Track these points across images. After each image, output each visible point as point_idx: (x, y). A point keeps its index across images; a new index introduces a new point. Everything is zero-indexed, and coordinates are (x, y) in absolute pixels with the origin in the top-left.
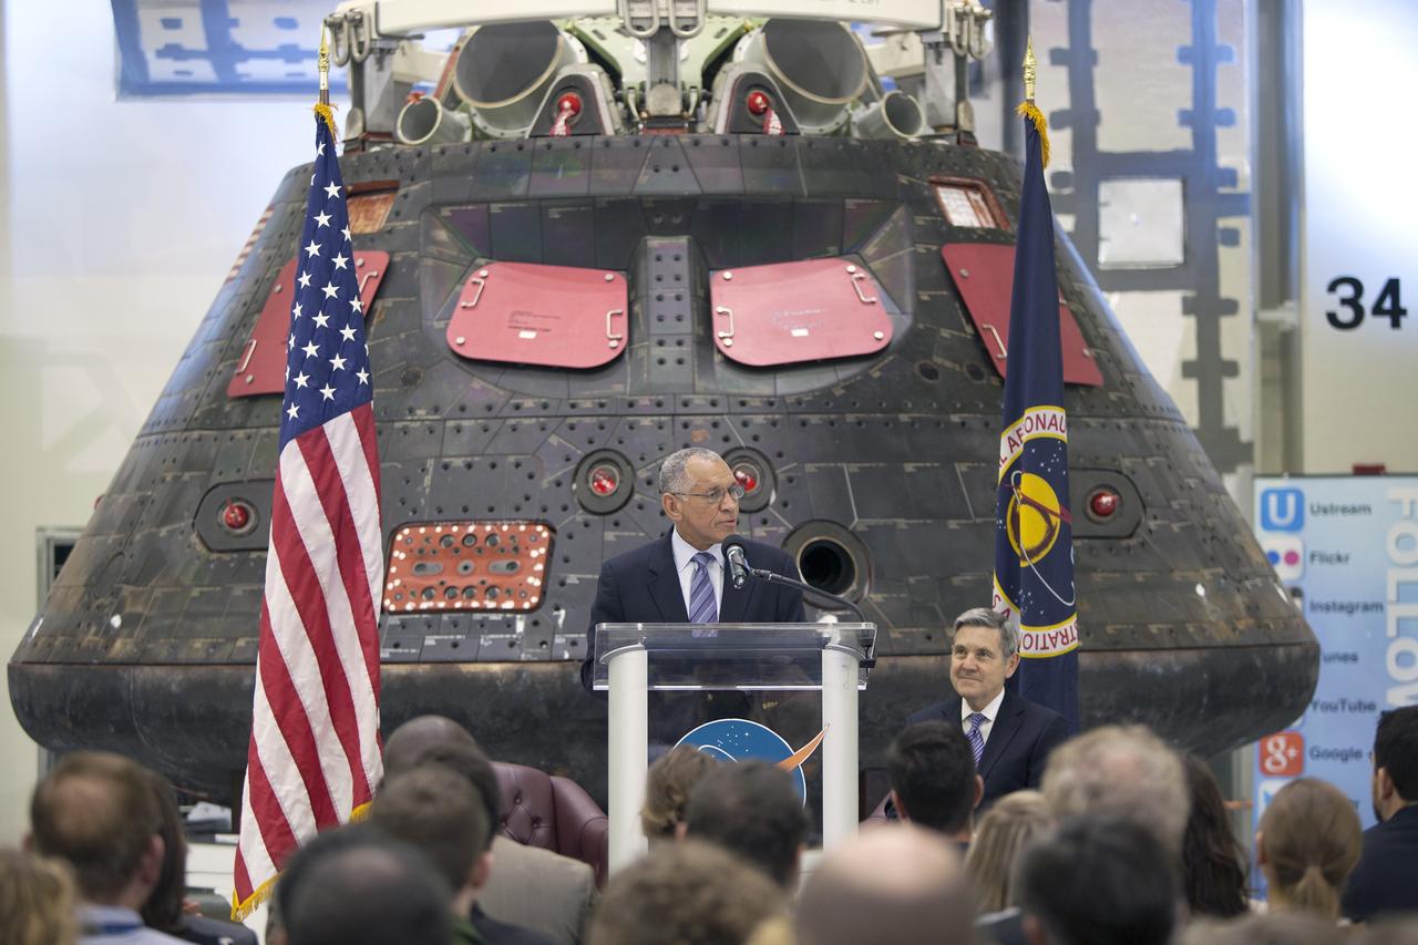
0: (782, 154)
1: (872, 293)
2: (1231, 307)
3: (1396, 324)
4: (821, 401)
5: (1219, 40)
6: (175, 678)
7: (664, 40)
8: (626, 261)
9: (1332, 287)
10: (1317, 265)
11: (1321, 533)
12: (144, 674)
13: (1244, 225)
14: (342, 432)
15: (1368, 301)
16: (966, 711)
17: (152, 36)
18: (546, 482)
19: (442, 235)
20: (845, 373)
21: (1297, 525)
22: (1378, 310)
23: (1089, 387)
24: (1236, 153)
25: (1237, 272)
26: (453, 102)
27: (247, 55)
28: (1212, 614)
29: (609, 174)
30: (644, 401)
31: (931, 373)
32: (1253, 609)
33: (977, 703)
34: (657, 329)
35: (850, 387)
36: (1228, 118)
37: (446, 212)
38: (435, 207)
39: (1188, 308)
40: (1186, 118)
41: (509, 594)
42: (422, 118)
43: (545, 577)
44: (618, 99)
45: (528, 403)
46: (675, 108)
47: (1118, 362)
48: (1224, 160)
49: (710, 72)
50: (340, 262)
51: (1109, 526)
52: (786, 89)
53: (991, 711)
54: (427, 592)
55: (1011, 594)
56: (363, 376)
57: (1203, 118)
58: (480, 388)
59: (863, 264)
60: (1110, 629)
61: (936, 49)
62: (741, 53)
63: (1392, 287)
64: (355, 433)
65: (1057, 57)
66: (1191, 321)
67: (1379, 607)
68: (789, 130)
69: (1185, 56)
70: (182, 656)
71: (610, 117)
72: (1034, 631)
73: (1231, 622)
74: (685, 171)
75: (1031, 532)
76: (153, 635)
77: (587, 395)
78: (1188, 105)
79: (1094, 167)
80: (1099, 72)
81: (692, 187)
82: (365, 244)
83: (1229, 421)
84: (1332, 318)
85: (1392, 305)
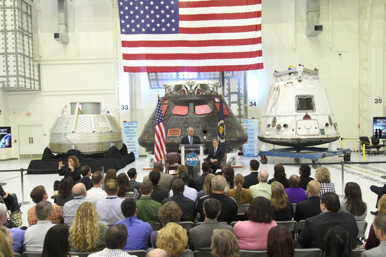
0: (201, 96)
1: (209, 108)
2: (242, 105)
3: (255, 106)
4: (205, 117)
5: (240, 82)
6: (150, 142)
7: (191, 86)
8: (188, 106)
9: (250, 103)
10: (249, 101)
11: (249, 124)
12: (148, 141)
13: (243, 98)
14: (161, 124)
15: (253, 104)
16: (215, 148)
17: (152, 84)
18: (181, 125)
19: (172, 103)
20: (207, 115)
21: (247, 123)
22: (254, 105)
23: (228, 115)
24: (242, 92)
25: (242, 102)
26: (174, 92)
27: (160, 85)
28: (238, 135)
29: (186, 98)
30: (189, 118)
31: (214, 115)
32: (242, 134)
33: (216, 147)
34: (190, 111)
36: (241, 89)
38: (172, 101)
39: (238, 105)
40: (238, 89)
41: (178, 135)
42: (171, 93)
43: (181, 133)
44: (187, 91)
45: (179, 118)
46: (192, 92)
47: (230, 113)
48: (241, 93)
49: (195, 89)
50: (160, 109)
51: (230, 127)
52: (202, 90)
53: (217, 148)
54: (171, 135)
55: (219, 137)
56: (163, 119)
57: (239, 89)
58: (175, 117)
59: (208, 105)
60: (229, 137)
61: (215, 86)
62: (198, 87)
63: (255, 103)
64: (162, 124)
65: (227, 84)
66: (238, 106)
67: (254, 130)
68: (202, 94)
69: (237, 84)
70: (151, 140)
71: (186, 93)
72: (222, 140)
73: (240, 135)
74: (193, 98)
75: (221, 131)
76: (148, 138)
77: (184, 117)
78: (238, 88)
79: (230, 93)
80: (230, 85)
81: (194, 99)
82: (166, 104)
83: (241, 114)
84: (250, 105)
85: (255, 104)
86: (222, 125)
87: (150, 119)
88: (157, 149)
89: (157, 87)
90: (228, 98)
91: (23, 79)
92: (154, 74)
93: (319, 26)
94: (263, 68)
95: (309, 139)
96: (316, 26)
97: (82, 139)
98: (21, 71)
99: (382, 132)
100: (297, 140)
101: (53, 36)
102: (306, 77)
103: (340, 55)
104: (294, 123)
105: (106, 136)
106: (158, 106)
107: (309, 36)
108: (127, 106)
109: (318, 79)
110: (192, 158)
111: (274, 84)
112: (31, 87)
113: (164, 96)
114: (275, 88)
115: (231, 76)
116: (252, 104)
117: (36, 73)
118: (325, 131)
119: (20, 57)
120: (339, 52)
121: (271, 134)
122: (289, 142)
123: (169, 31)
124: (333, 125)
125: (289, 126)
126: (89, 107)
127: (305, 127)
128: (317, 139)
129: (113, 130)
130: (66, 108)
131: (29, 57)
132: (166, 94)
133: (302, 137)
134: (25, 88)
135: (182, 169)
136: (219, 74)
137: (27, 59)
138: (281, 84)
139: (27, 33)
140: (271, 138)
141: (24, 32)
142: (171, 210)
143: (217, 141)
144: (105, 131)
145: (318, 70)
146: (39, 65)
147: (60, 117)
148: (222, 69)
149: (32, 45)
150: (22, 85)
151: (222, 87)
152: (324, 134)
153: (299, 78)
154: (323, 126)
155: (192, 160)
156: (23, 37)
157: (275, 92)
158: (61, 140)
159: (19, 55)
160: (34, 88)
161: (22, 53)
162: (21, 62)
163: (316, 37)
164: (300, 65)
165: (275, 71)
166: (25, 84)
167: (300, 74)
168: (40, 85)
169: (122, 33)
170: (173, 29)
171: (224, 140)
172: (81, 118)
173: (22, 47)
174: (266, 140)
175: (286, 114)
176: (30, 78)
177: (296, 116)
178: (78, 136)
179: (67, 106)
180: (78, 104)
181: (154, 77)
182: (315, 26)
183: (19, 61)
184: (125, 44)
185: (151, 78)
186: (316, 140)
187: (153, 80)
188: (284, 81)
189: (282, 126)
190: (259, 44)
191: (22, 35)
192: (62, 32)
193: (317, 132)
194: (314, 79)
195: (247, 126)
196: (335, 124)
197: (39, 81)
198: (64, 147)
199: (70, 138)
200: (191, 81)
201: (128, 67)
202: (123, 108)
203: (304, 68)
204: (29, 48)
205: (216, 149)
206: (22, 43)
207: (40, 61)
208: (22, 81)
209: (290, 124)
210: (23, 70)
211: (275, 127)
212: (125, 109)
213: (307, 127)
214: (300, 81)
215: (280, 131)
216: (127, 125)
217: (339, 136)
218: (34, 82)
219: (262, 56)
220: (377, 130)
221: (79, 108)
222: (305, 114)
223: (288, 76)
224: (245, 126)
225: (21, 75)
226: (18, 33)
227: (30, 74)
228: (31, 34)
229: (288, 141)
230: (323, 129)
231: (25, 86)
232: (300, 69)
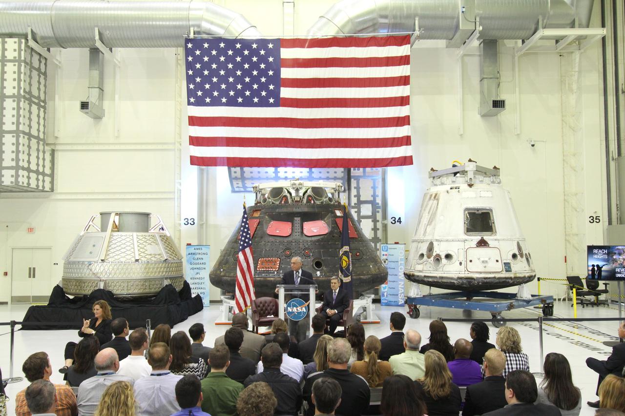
0: (313, 206)
1: (326, 225)
2: (378, 221)
3: (400, 223)
4: (318, 241)
5: (377, 186)
6: (229, 279)
7: (297, 190)
8: (292, 221)
9: (392, 218)
10: (390, 216)
11: (390, 252)
12: (225, 278)
13: (380, 210)
14: (248, 250)
15: (396, 220)
16: (334, 291)
17: (235, 185)
18: (280, 252)
19: (267, 217)
20: (321, 237)
21: (387, 251)
22: (398, 221)
23: (356, 238)
24: (379, 200)
25: (379, 216)
26: (269, 198)
27: (247, 188)
28: (373, 270)
29: (289, 209)
30: (293, 241)
31: (333, 237)
32: (378, 269)
34: (296, 231)
35: (322, 239)
36: (378, 196)
37: (267, 214)
39: (372, 221)
40: (372, 196)
41: (274, 268)
42: (265, 200)
43: (279, 266)
44: (291, 198)
45: (277, 241)
46: (299, 200)
47: (360, 234)
48: (377, 202)
49: (304, 194)
50: (247, 226)
51: (358, 258)
52: (314, 197)
53: (337, 291)
54: (263, 268)
55: (342, 273)
56: (250, 242)
57: (374, 196)
58: (271, 239)
59: (325, 221)
60: (358, 273)
61: (335, 191)
62: (308, 192)
63: (400, 218)
65: (355, 188)
66: (373, 223)
67: (398, 262)
68: (314, 202)
69: (372, 188)
70: (230, 276)
71: (290, 201)
72: (345, 278)
73: (375, 270)
74: (300, 209)
75: (344, 264)
76: (226, 272)
77: (286, 240)
78: (372, 194)
79: (360, 203)
80: (360, 190)
81: (301, 211)
82: (256, 218)
83: (378, 236)
84: (392, 222)
85: (400, 221)
86: (346, 253)
87: (229, 242)
88: (240, 291)
89: (242, 189)
90: (356, 210)
91: (26, 173)
92: (238, 169)
93: (500, 101)
94: (412, 163)
96: (495, 101)
97: (118, 272)
98: (23, 160)
99: (602, 269)
101: (79, 105)
102: (480, 180)
103: (533, 145)
104: (462, 253)
105: (158, 268)
106: (243, 221)
107: (484, 116)
108: (192, 220)
109: (499, 183)
110: (297, 307)
111: (430, 189)
112: (38, 186)
113: (254, 205)
114: (431, 195)
115: (362, 174)
116: (394, 220)
117: (48, 164)
118: (512, 265)
119: (24, 137)
120: (531, 141)
121: (426, 269)
122: (454, 283)
123: (264, 103)
124: (524, 256)
125: (455, 257)
126: (131, 221)
127: (479, 259)
128: (499, 278)
129: (169, 259)
130: (93, 221)
131: (38, 138)
132: (256, 202)
133: (475, 276)
134: (28, 187)
135: (280, 326)
136: (342, 172)
137: (34, 141)
138: (440, 189)
139: (36, 101)
140: (425, 276)
141: (32, 98)
142: (259, 397)
143: (338, 280)
144: (155, 259)
145: (499, 169)
146: (53, 151)
147: (83, 236)
148: (347, 164)
149: (44, 118)
150: (23, 183)
151: (347, 192)
152: (511, 271)
153: (469, 181)
154: (509, 259)
155: (297, 310)
156: (30, 106)
157: (431, 202)
158: (81, 273)
159: (22, 135)
160: (43, 187)
161: (27, 131)
162: (24, 145)
163: (496, 117)
164: (470, 161)
165: (432, 169)
166: (29, 181)
167: (470, 175)
168: (52, 183)
169: (189, 103)
170: (271, 100)
171: (350, 278)
172: (117, 237)
173: (27, 122)
174: (417, 278)
175: (450, 238)
176: (37, 172)
177: (465, 241)
178: (111, 267)
179: (95, 218)
180: (113, 215)
181: (238, 175)
182: (493, 101)
183: (21, 145)
184: (194, 121)
185: (234, 175)
186: (497, 281)
187: (236, 178)
188: (446, 184)
189: (443, 257)
190: (406, 127)
191: (28, 104)
192: (93, 100)
193: (499, 267)
194: (493, 182)
195: (386, 255)
196: (528, 255)
197: (52, 176)
198: (86, 284)
199: (97, 270)
200: (297, 182)
201: (197, 157)
202: (186, 223)
203: (477, 166)
204: (39, 123)
205: (337, 294)
206: (27, 115)
207: (55, 144)
208: (23, 176)
209: (456, 254)
210: (26, 158)
211: (432, 258)
212: (190, 224)
213: (482, 259)
214: (470, 186)
215: (440, 265)
216: (192, 250)
217: (533, 274)
218: (44, 178)
219: (411, 145)
220: (593, 266)
221: (114, 222)
222: (480, 238)
223: (452, 178)
224: (383, 255)
225: (23, 166)
226: (22, 100)
227: (38, 165)
228: (44, 102)
229: (452, 281)
230: (509, 263)
231: (29, 184)
232: (470, 167)
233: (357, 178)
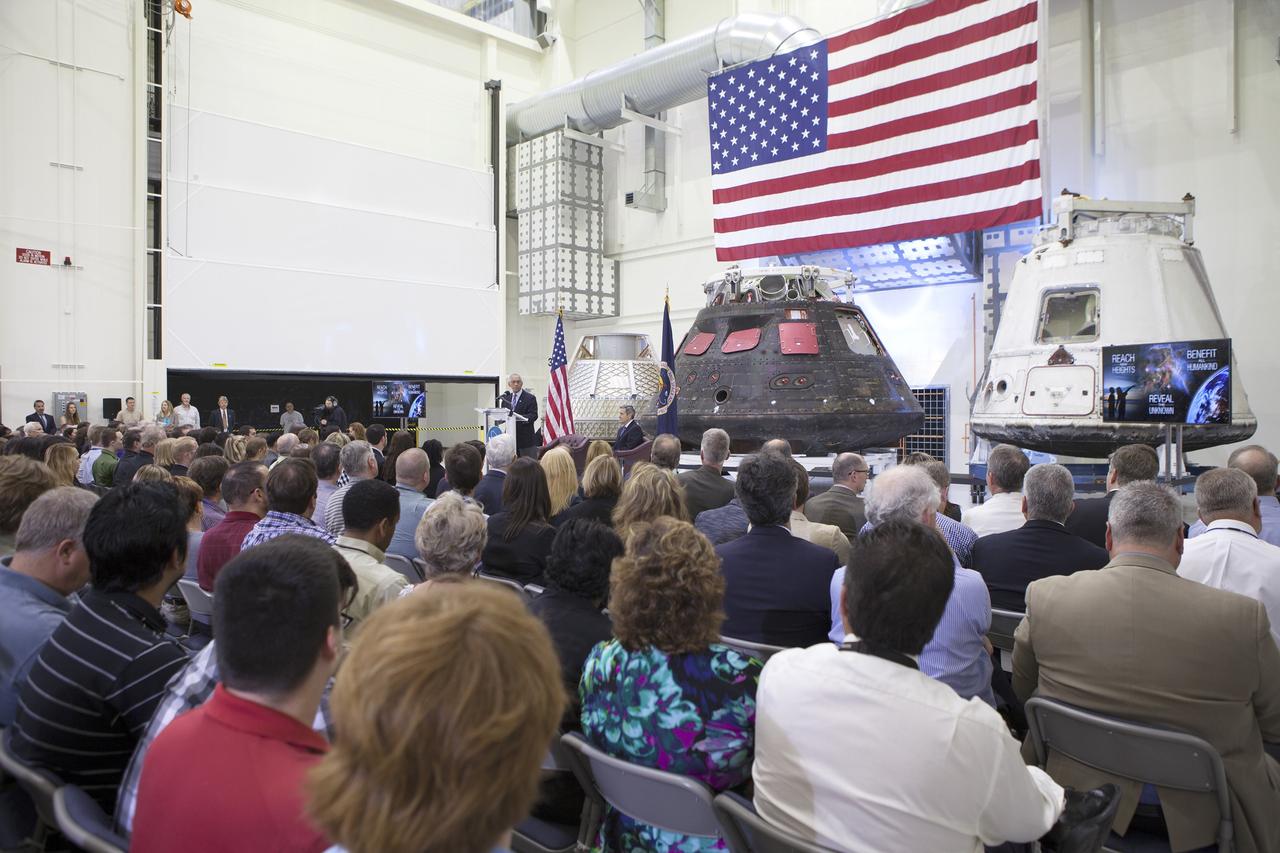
0: (754, 306)
1: (758, 335)
7: (732, 284)
8: (717, 331)
20: (743, 353)
23: (813, 355)
29: (716, 313)
30: (704, 361)
31: (764, 353)
32: (844, 405)
34: (714, 346)
35: (739, 357)
37: (697, 323)
46: (734, 298)
51: (801, 386)
59: (762, 329)
68: (761, 301)
71: (725, 301)
77: (696, 360)
81: (729, 315)
91: (568, 295)
94: (1041, 213)
95: (1054, 427)
98: (564, 280)
99: (1127, 397)
100: (1022, 430)
101: (623, 200)
104: (1022, 377)
112: (590, 310)
115: (1003, 245)
117: (608, 281)
119: (563, 251)
122: (1004, 435)
123: (807, 150)
125: (1010, 386)
127: (1048, 390)
128: (1084, 428)
129: (640, 394)
131: (588, 249)
133: (1034, 422)
134: (572, 312)
137: (581, 256)
139: (585, 203)
141: (575, 201)
144: (619, 395)
146: (617, 264)
149: (601, 223)
156: (573, 211)
159: (560, 249)
160: (601, 311)
162: (563, 260)
164: (1065, 192)
168: (617, 304)
169: (715, 171)
170: (818, 142)
173: (569, 232)
176: (588, 292)
177: (1031, 354)
183: (560, 261)
184: (720, 196)
190: (1032, 143)
191: (571, 209)
197: (616, 295)
201: (729, 249)
204: (589, 231)
207: (619, 254)
208: (563, 299)
209: (1013, 381)
210: (569, 276)
211: (985, 390)
213: (1053, 390)
214: (1067, 243)
215: (990, 403)
218: (600, 299)
219: (1039, 176)
220: (1112, 390)
222: (1055, 348)
225: (564, 286)
226: (560, 205)
227: (589, 283)
228: (599, 201)
231: (573, 308)
232: (1062, 207)
233: (995, 252)
